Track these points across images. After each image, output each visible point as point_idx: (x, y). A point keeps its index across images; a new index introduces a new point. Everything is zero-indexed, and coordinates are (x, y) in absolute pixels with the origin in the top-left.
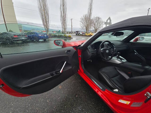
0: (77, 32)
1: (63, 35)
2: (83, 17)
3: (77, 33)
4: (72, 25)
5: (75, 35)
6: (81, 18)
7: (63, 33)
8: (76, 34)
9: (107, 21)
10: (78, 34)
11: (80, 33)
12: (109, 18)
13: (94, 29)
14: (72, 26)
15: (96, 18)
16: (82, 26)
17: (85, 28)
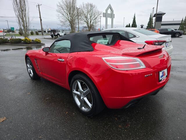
0: (54, 31)
1: (23, 38)
2: (61, 3)
3: (52, 33)
4: (40, 17)
5: (50, 37)
6: (58, 4)
7: (21, 34)
8: (52, 36)
9: (107, 10)
10: (55, 36)
11: (58, 34)
12: (110, 7)
13: (86, 25)
14: (41, 20)
15: (87, 5)
16: (63, 20)
17: (68, 23)
